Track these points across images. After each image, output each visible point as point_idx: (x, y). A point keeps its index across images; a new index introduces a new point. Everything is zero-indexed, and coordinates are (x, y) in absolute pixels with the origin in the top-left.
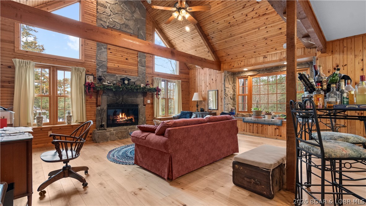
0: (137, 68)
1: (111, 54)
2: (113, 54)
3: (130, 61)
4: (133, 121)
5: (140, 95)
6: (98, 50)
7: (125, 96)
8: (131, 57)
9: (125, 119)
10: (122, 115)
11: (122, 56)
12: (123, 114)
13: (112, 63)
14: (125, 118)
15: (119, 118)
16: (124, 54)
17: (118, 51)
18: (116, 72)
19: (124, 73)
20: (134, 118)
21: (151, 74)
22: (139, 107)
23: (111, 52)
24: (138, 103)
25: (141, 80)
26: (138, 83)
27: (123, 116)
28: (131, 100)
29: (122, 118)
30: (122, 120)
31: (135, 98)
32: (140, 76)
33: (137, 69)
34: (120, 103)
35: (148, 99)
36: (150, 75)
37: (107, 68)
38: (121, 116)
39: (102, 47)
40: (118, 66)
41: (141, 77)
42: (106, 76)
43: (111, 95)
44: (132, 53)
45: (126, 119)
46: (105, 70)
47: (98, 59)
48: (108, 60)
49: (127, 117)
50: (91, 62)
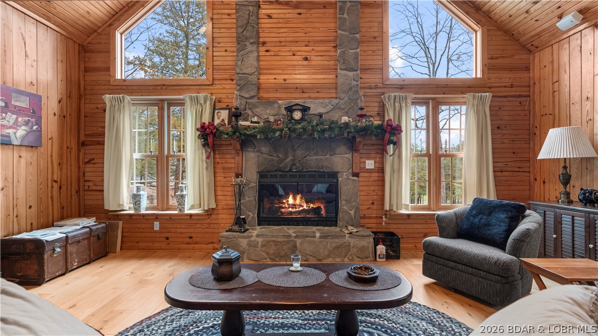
0: (333, 76)
1: (268, 54)
2: (272, 53)
3: (313, 63)
4: (323, 212)
5: (342, 148)
6: (239, 51)
7: (299, 152)
8: (319, 51)
9: (301, 208)
10: (295, 199)
11: (294, 55)
12: (298, 197)
13: (271, 74)
14: (303, 206)
15: (287, 206)
16: (298, 48)
17: (283, 44)
18: (278, 95)
19: (298, 95)
20: (325, 207)
21: (376, 87)
22: (340, 179)
23: (267, 51)
24: (335, 170)
25: (343, 107)
26: (335, 116)
27: (298, 202)
28: (316, 160)
29: (294, 206)
30: (294, 210)
31: (328, 156)
32: (343, 95)
33: (333, 81)
34: (288, 169)
35: (369, 158)
36: (374, 91)
37: (259, 89)
38: (291, 200)
39: (247, 43)
40: (285, 80)
41: (346, 98)
42: (255, 106)
43: (264, 149)
44: (321, 41)
45: (305, 207)
46: (252, 93)
47: (238, 71)
48: (259, 71)
49: (307, 202)
50: (226, 80)
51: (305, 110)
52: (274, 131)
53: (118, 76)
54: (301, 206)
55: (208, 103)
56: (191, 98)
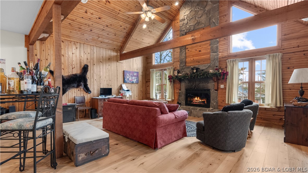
0: (209, 55)
1: (189, 51)
2: (190, 51)
3: (202, 52)
4: (206, 102)
6: (180, 52)
7: (197, 83)
8: (204, 48)
10: (197, 98)
11: (196, 50)
13: (189, 58)
15: (195, 100)
16: (197, 48)
17: (193, 47)
18: (191, 64)
19: (197, 64)
20: (206, 101)
21: (225, 57)
22: (211, 92)
23: (188, 51)
24: (209, 88)
25: (212, 66)
28: (202, 85)
29: (197, 100)
30: (197, 101)
31: (206, 84)
33: (209, 57)
34: (194, 88)
35: (222, 84)
36: (224, 59)
37: (186, 63)
39: (182, 49)
40: (193, 59)
42: (184, 69)
43: (187, 82)
44: (205, 44)
46: (184, 65)
47: (180, 59)
48: (186, 57)
49: (201, 99)
50: (177, 61)
51: (197, 69)
52: (186, 77)
53: (153, 64)
54: (199, 100)
55: (172, 69)
56: (168, 68)
